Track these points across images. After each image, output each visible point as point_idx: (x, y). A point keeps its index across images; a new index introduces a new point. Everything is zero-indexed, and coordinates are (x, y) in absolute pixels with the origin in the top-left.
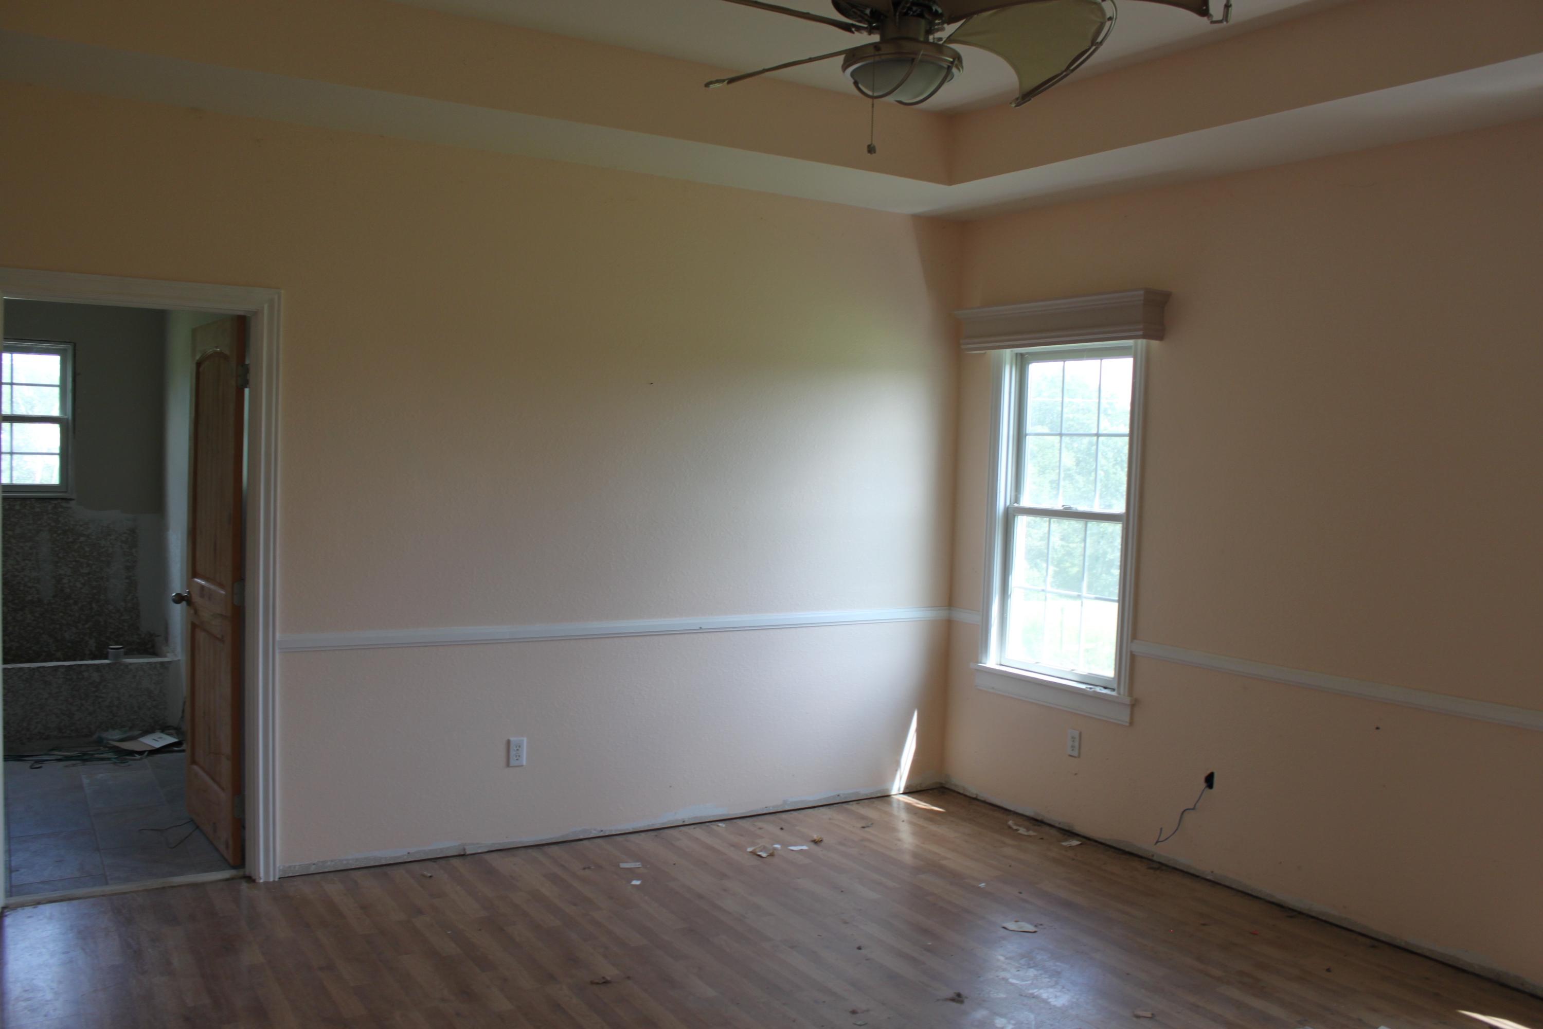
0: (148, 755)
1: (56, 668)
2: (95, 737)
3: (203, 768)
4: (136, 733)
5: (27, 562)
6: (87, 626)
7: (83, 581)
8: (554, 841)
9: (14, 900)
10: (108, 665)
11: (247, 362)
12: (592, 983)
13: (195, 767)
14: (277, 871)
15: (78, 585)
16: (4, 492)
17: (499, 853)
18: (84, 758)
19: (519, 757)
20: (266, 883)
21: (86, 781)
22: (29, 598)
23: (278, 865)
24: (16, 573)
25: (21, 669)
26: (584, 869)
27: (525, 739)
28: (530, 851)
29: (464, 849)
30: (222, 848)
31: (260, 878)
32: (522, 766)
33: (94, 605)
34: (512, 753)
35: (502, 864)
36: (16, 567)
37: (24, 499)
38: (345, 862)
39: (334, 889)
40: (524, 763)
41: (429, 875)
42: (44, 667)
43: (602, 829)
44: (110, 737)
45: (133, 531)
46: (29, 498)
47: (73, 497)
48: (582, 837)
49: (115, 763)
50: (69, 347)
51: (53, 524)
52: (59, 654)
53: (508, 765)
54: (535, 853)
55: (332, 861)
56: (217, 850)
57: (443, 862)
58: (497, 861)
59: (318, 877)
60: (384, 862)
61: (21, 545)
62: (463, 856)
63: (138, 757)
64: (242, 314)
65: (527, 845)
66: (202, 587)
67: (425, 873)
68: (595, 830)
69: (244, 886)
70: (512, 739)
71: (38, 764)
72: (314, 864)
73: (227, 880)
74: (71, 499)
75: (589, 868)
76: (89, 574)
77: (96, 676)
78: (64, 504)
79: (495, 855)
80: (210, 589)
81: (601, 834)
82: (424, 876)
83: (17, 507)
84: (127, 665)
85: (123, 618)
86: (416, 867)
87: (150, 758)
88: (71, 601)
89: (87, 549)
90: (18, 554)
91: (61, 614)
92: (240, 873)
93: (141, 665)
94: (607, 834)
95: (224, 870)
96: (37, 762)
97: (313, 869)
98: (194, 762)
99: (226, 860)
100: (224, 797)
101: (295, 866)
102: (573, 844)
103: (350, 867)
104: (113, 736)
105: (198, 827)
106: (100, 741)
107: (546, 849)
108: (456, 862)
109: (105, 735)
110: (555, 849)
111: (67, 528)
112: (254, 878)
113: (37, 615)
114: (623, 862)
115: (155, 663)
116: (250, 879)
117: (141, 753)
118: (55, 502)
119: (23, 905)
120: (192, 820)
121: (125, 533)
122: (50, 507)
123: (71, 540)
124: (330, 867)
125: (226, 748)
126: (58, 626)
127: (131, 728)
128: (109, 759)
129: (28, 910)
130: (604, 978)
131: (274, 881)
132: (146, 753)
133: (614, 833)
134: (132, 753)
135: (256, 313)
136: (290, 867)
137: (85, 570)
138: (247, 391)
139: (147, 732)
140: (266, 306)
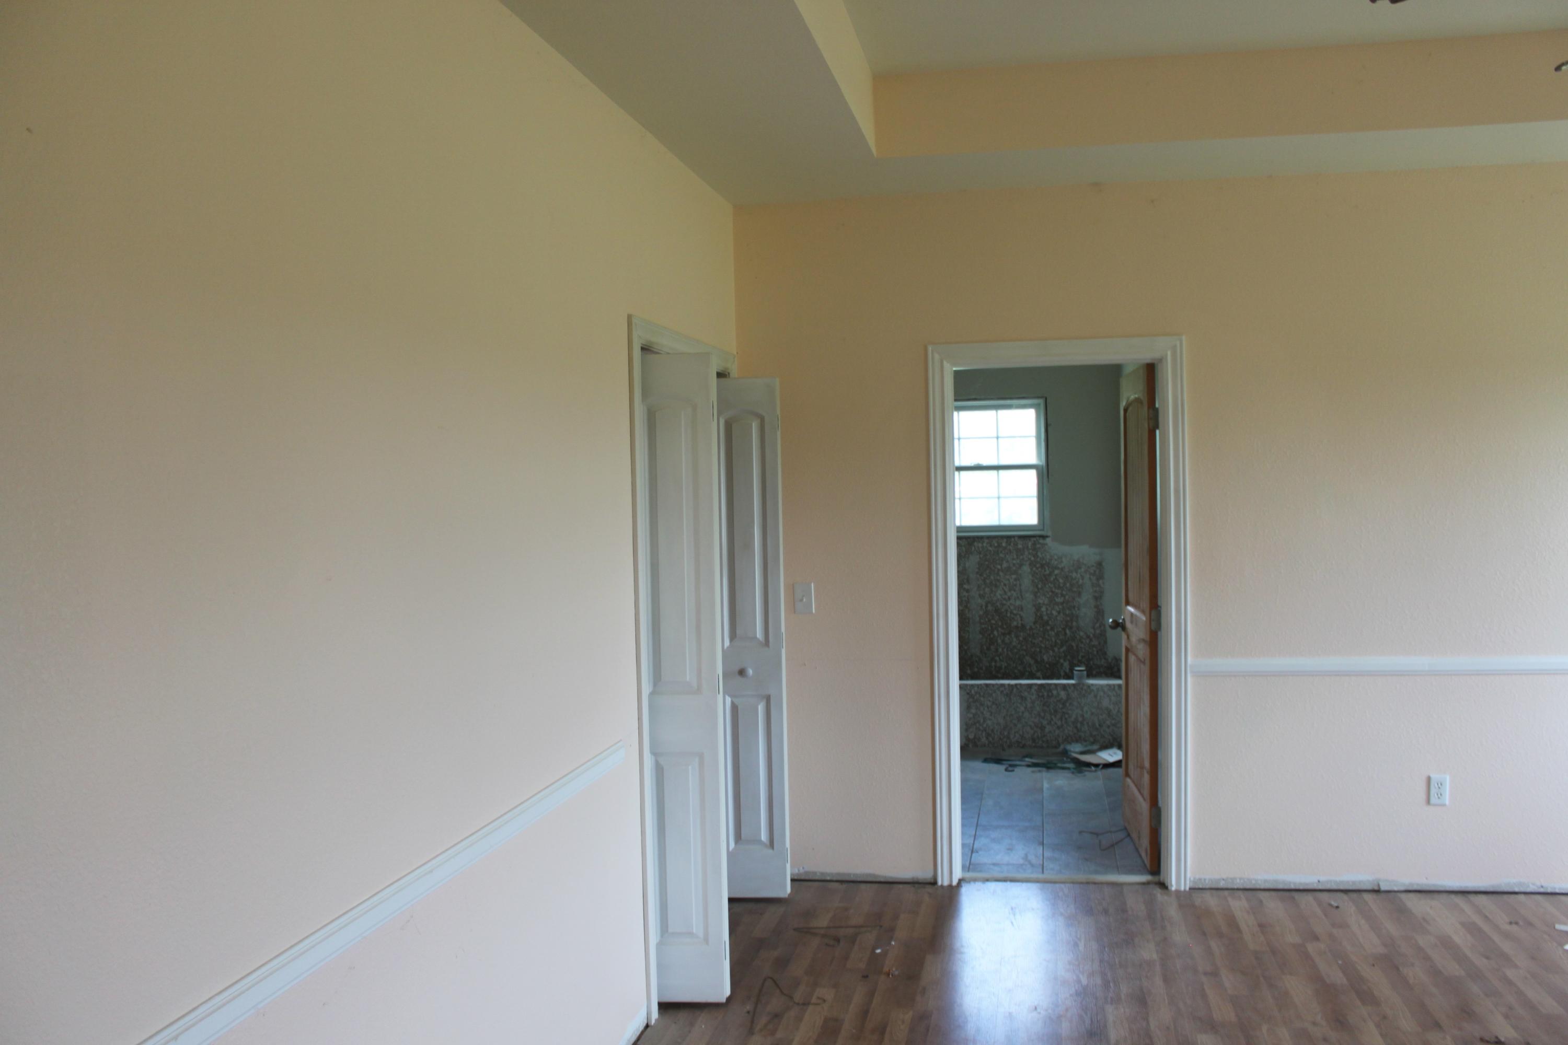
0: (1103, 768)
1: (1030, 686)
2: (1062, 747)
3: (1133, 782)
4: (1095, 747)
5: (1013, 592)
6: (1062, 650)
7: (1058, 610)
8: (1482, 889)
9: (968, 875)
10: (1073, 685)
11: (1157, 406)
12: (1482, 1040)
13: (1128, 780)
14: (1188, 882)
15: (1054, 613)
16: (958, 532)
17: (1418, 895)
18: (1049, 766)
19: (1440, 795)
20: (1178, 892)
21: (1046, 785)
22: (1015, 623)
23: (1189, 875)
24: (1004, 602)
25: (1003, 685)
26: (1511, 923)
27: (1448, 777)
28: (1453, 896)
29: (1379, 885)
30: (1143, 855)
31: (1172, 885)
32: (1444, 805)
33: (1068, 631)
34: (1433, 791)
35: (1417, 905)
36: (1003, 597)
37: (1009, 537)
38: (1253, 882)
39: (1238, 906)
40: (1447, 802)
41: (1335, 904)
42: (1021, 685)
43: (1543, 884)
44: (1072, 750)
45: (1100, 564)
46: (1013, 537)
47: (1049, 534)
48: (1517, 890)
49: (1073, 773)
50: (1041, 401)
51: (1033, 559)
52: (1039, 674)
53: (1428, 801)
54: (1458, 900)
55: (1240, 879)
56: (1140, 856)
57: (1354, 895)
58: (1412, 902)
59: (1226, 893)
60: (1292, 887)
61: (1007, 577)
62: (1377, 891)
63: (1093, 768)
64: (1149, 361)
65: (1451, 889)
66: (1132, 614)
67: (1333, 903)
68: (1533, 884)
69: (1158, 892)
70: (1432, 776)
71: (1011, 768)
72: (1223, 880)
73: (1143, 884)
74: (1047, 537)
75: (1517, 923)
76: (1062, 603)
77: (1063, 694)
78: (1041, 541)
79: (1411, 895)
80: (1136, 616)
81: (1542, 890)
82: (1331, 905)
83: (1004, 545)
84: (1089, 686)
85: (1093, 643)
86: (1324, 897)
87: (1104, 771)
88: (1049, 628)
89: (1061, 581)
90: (1005, 585)
91: (1040, 639)
92: (1156, 879)
93: (1102, 686)
94: (1549, 890)
95: (1142, 874)
96: (1011, 766)
97: (1222, 884)
98: (1127, 774)
99: (1145, 865)
100: (1144, 806)
101: (1205, 880)
102: (1505, 897)
103: (1258, 887)
104: (1075, 749)
105: (1129, 835)
106: (1065, 753)
107: (1472, 898)
108: (1367, 897)
109: (1069, 747)
110: (1482, 899)
111: (1044, 562)
112: (1166, 884)
113: (1021, 639)
114: (1561, 923)
115: (1114, 685)
116: (1163, 886)
117: (1096, 766)
118: (1035, 539)
119: (975, 880)
120: (1126, 829)
121: (1093, 566)
122: (1030, 544)
123: (1047, 572)
124: (1238, 884)
125: (1147, 764)
126: (1038, 650)
127: (1093, 743)
128: (1068, 769)
129: (979, 885)
130: (1497, 1037)
131: (1185, 890)
132: (1101, 766)
133: (1557, 891)
134: (1088, 765)
135: (1161, 360)
136: (1200, 879)
137: (1059, 600)
138: (1158, 432)
139: (1105, 747)
140: (1169, 353)
